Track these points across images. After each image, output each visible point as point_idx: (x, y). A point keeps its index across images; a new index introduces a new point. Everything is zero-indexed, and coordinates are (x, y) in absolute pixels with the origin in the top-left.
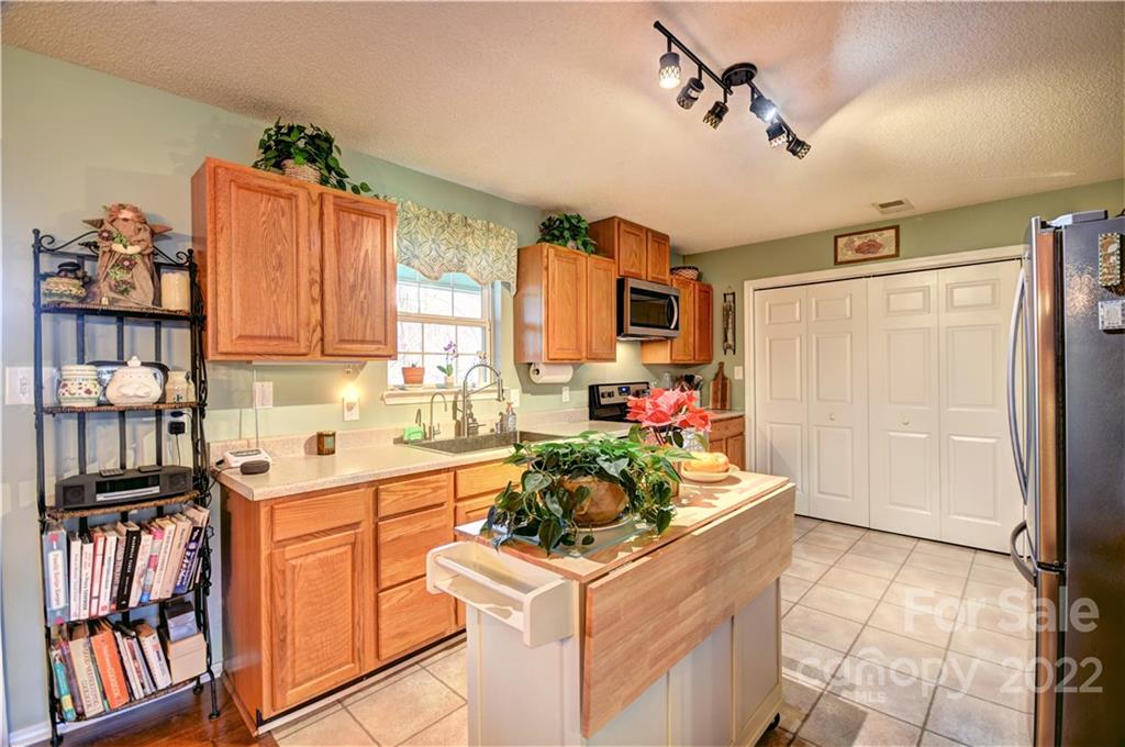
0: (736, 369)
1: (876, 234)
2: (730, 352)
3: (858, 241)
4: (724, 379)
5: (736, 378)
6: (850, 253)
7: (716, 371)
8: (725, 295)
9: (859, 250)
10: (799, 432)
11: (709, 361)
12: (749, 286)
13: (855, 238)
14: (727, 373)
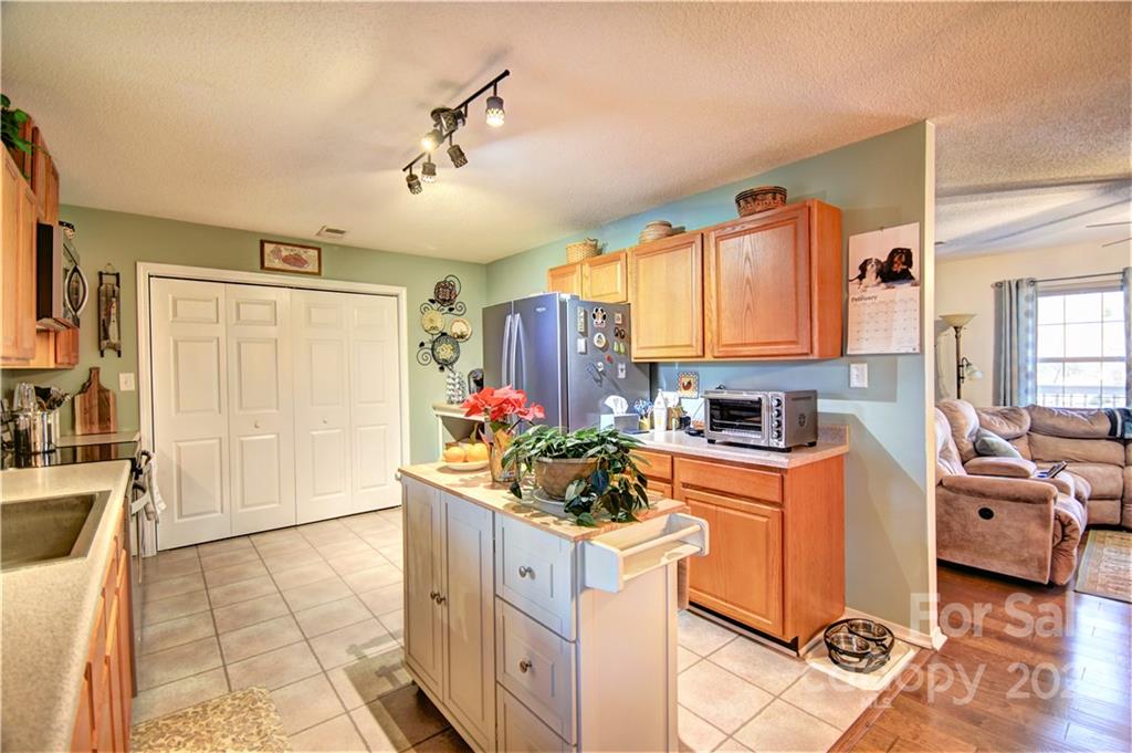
0: (122, 377)
1: (302, 251)
2: (109, 353)
3: (285, 251)
4: (102, 391)
5: (123, 388)
6: (277, 261)
7: (85, 378)
8: (101, 274)
9: (286, 260)
10: (217, 449)
11: (72, 365)
12: (143, 269)
13: (282, 248)
14: (105, 381)
